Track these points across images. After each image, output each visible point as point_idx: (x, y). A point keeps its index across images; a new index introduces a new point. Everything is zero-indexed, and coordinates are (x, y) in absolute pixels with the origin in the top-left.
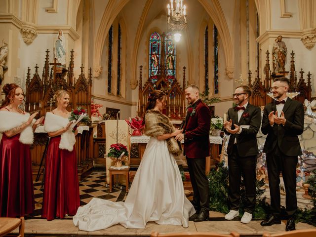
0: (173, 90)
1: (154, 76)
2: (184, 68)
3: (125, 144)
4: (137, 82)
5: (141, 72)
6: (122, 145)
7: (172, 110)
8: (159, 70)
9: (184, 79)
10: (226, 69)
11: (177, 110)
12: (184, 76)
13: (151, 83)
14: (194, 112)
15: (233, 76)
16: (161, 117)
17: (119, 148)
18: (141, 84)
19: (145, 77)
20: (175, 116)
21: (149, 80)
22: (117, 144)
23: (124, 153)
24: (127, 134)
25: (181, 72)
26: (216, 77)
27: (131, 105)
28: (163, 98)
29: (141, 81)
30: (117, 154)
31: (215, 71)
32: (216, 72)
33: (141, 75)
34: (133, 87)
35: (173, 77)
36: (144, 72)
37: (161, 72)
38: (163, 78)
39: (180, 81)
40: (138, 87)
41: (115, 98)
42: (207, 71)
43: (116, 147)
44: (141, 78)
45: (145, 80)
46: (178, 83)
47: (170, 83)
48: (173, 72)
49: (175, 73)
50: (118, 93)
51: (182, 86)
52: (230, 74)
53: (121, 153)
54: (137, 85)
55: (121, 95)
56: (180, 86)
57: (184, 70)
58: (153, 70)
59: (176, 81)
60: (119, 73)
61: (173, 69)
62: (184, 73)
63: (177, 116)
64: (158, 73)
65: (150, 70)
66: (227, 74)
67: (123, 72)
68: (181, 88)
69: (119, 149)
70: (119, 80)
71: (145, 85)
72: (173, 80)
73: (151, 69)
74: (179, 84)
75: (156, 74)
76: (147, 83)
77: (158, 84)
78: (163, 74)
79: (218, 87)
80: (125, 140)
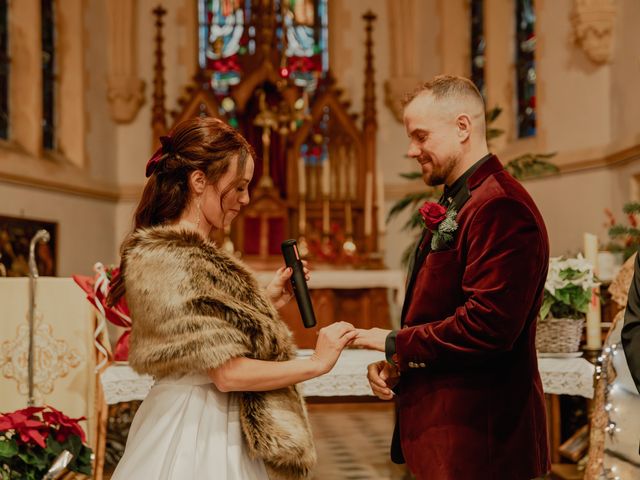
0: (317, 128)
1: (224, 61)
2: (370, 17)
3: (72, 407)
4: (143, 87)
5: (159, 40)
6: (55, 416)
7: (314, 222)
8: (246, 27)
9: (369, 71)
10: (574, 18)
11: (338, 221)
12: (369, 58)
13: (211, 90)
14: (449, 224)
15: (608, 47)
16: (209, 266)
17: (42, 430)
18: (159, 98)
19: (180, 61)
20: (327, 250)
21: (201, 77)
22: (30, 412)
23: (64, 459)
24: (84, 349)
25: (352, 39)
26: (525, 60)
27: (111, 197)
28: (225, 169)
29: (159, 81)
30: (31, 467)
31: (519, 28)
32: (525, 32)
33: (159, 54)
34: (122, 109)
35: (314, 62)
36: (175, 37)
37: (259, 40)
38: (268, 66)
39: (350, 80)
40: (146, 114)
41: (33, 168)
42: (477, 32)
43: (21, 429)
44: (159, 67)
45: (177, 79)
46: (339, 93)
47: (300, 91)
48: (317, 38)
49: (324, 44)
50: (48, 139)
51: (357, 107)
52: (592, 43)
53: (53, 459)
54: (141, 103)
55: (61, 151)
56: (347, 105)
57: (369, 29)
58: (216, 32)
59: (328, 81)
60: (48, 42)
61: (316, 25)
62: (369, 44)
63: (338, 249)
64: (244, 41)
65: (202, 32)
66: (578, 42)
67: (70, 38)
68: (355, 117)
69: (40, 439)
70: (49, 78)
71: (181, 102)
72: (316, 75)
73: (209, 25)
74: (344, 98)
75: (231, 48)
76: (189, 90)
77: (243, 95)
78: (266, 48)
79: (532, 104)
80: (72, 388)
